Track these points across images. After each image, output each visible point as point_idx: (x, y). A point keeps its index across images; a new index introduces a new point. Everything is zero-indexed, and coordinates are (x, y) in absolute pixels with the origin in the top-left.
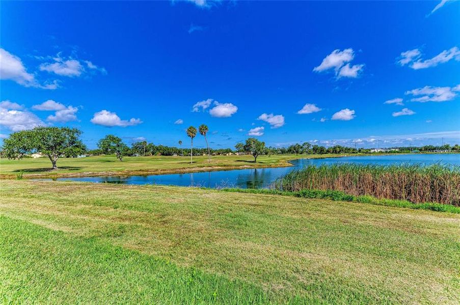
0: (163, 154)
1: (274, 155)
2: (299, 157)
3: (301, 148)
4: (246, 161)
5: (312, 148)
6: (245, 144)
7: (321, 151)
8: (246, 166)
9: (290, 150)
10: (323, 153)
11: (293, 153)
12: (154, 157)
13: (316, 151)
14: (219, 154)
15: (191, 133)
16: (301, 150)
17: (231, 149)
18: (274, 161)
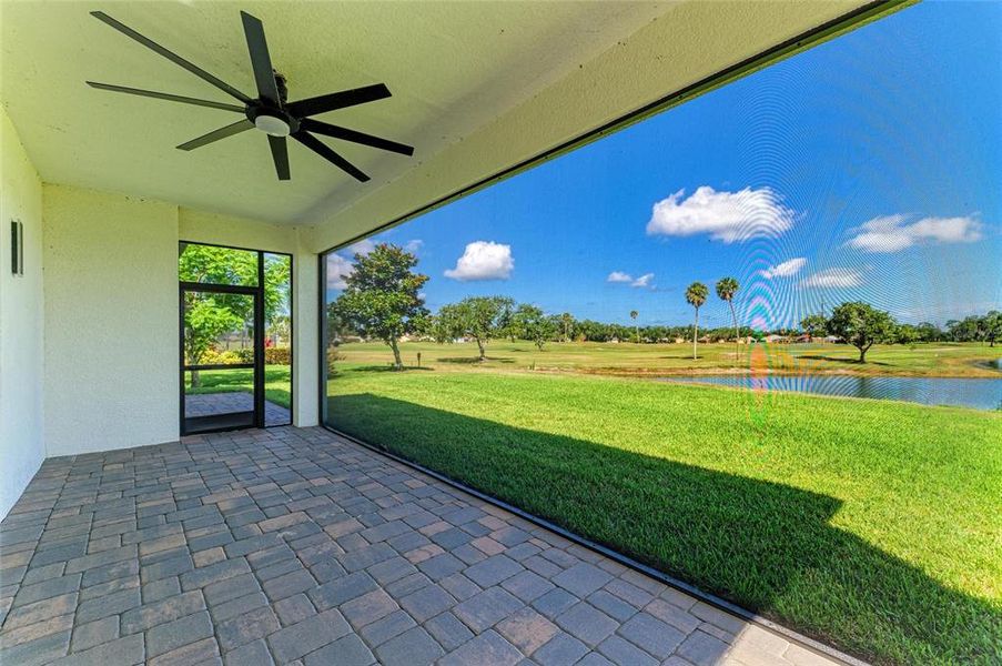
0: (589, 338)
4: (833, 359)
8: (842, 371)
14: (717, 339)
15: (696, 296)
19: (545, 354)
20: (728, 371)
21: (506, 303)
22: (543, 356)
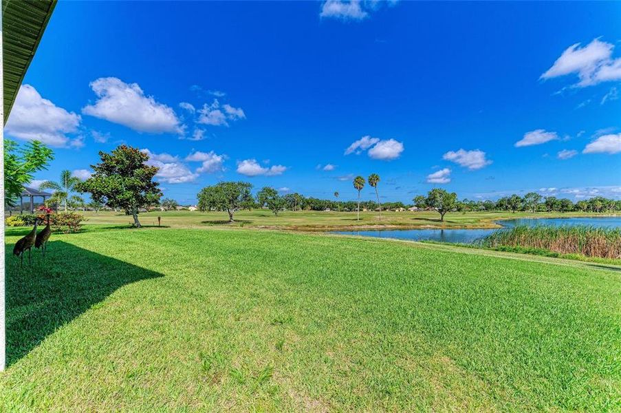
0: (314, 209)
1: (472, 212)
2: (518, 215)
3: (522, 201)
4: (428, 220)
5: (544, 201)
6: (427, 196)
7: (563, 206)
8: (429, 226)
9: (501, 205)
10: (566, 211)
11: (507, 208)
12: (304, 212)
13: (551, 207)
14: (385, 209)
15: (358, 184)
16: (522, 205)
17: (403, 203)
18: (470, 220)
19: (280, 218)
20: (372, 227)
21: (246, 186)
22: (278, 219)
